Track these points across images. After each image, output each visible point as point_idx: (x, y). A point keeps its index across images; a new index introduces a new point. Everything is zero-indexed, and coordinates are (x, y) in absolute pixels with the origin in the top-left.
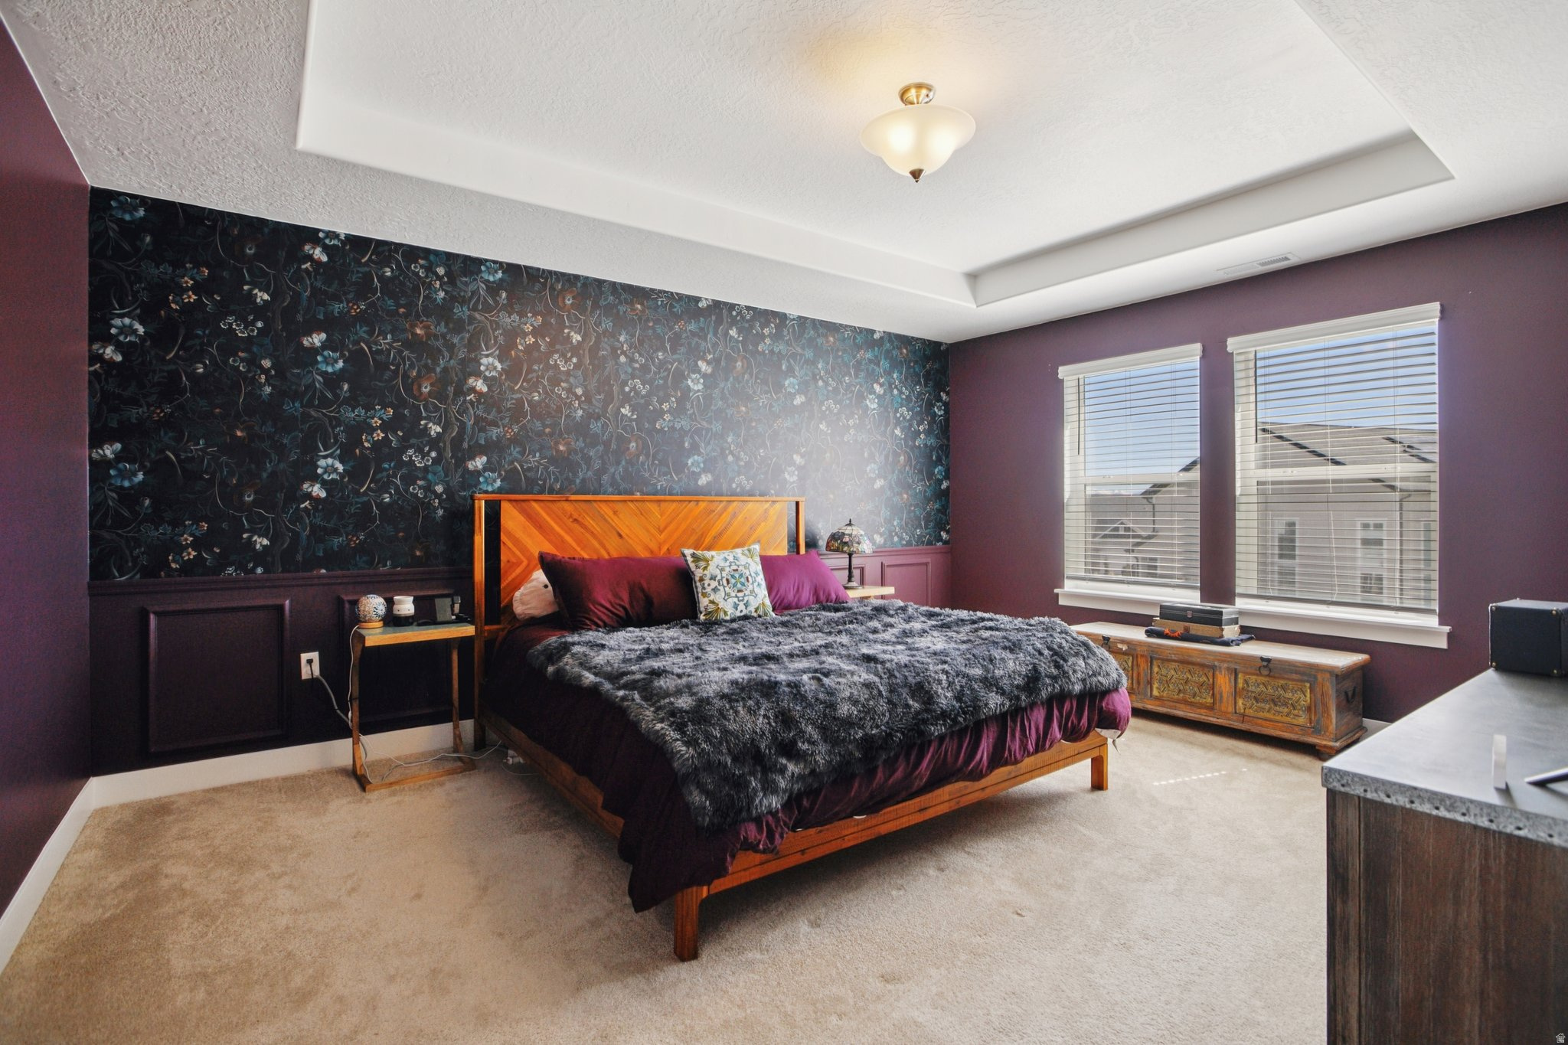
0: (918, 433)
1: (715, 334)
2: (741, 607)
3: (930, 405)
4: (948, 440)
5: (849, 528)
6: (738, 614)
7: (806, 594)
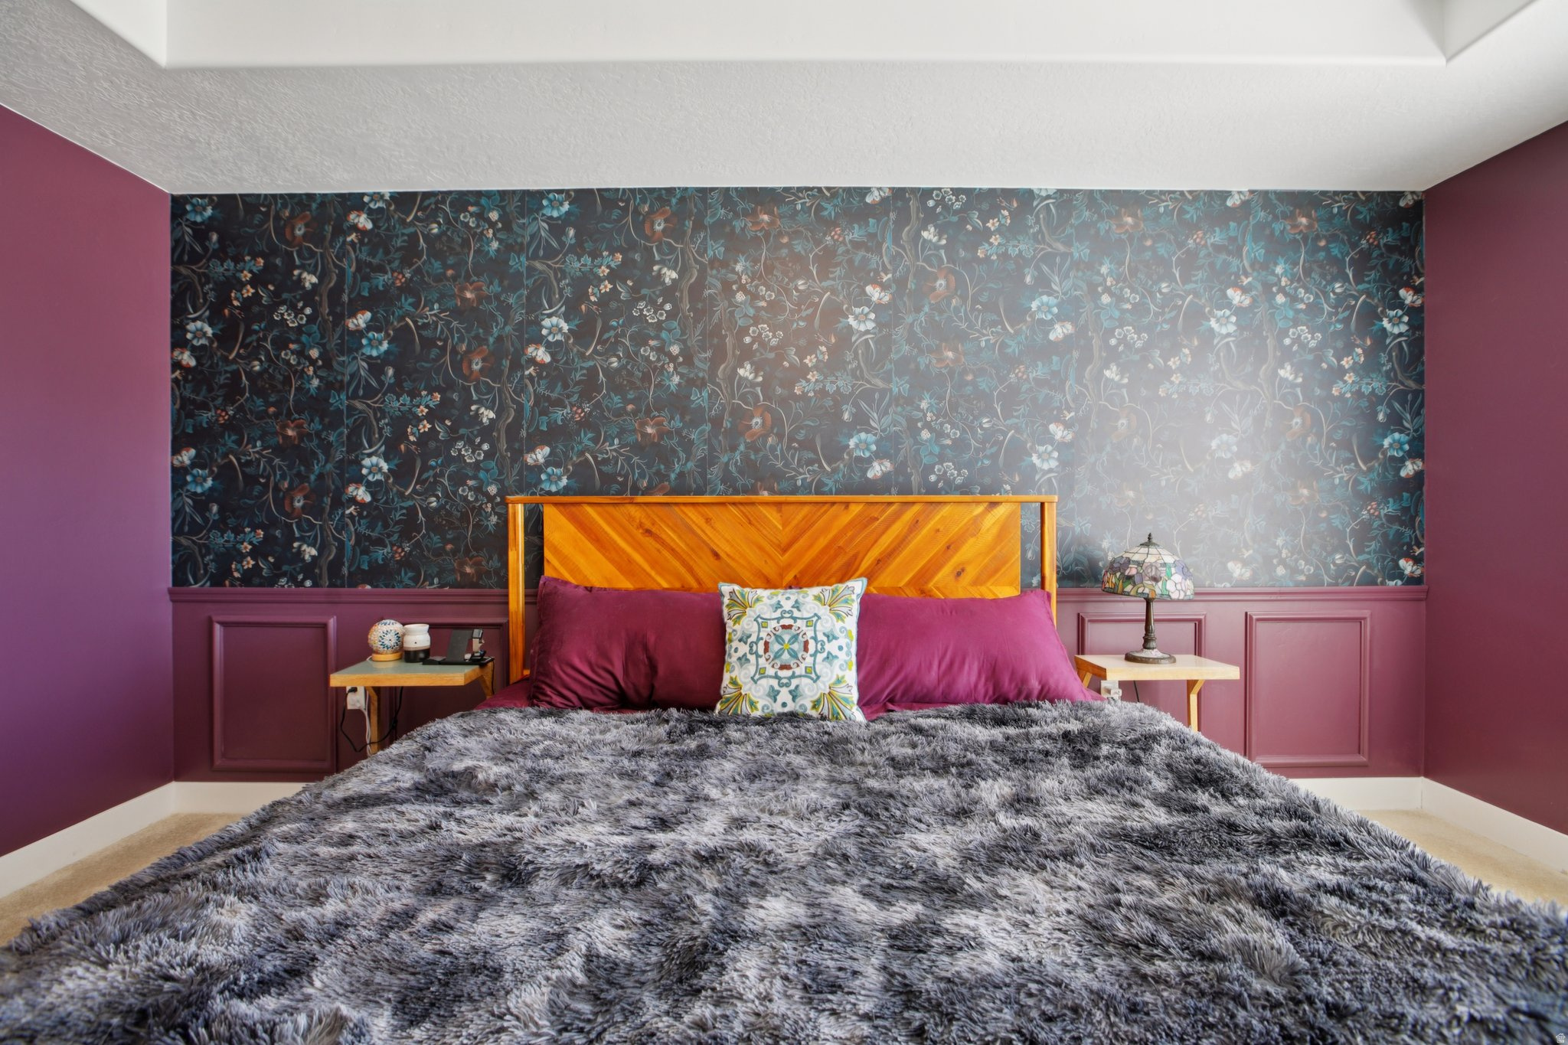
0: (1341, 372)
1: (896, 240)
2: (784, 695)
3: (1370, 316)
4: (1420, 379)
5: (1144, 550)
6: (778, 709)
7: (969, 676)
